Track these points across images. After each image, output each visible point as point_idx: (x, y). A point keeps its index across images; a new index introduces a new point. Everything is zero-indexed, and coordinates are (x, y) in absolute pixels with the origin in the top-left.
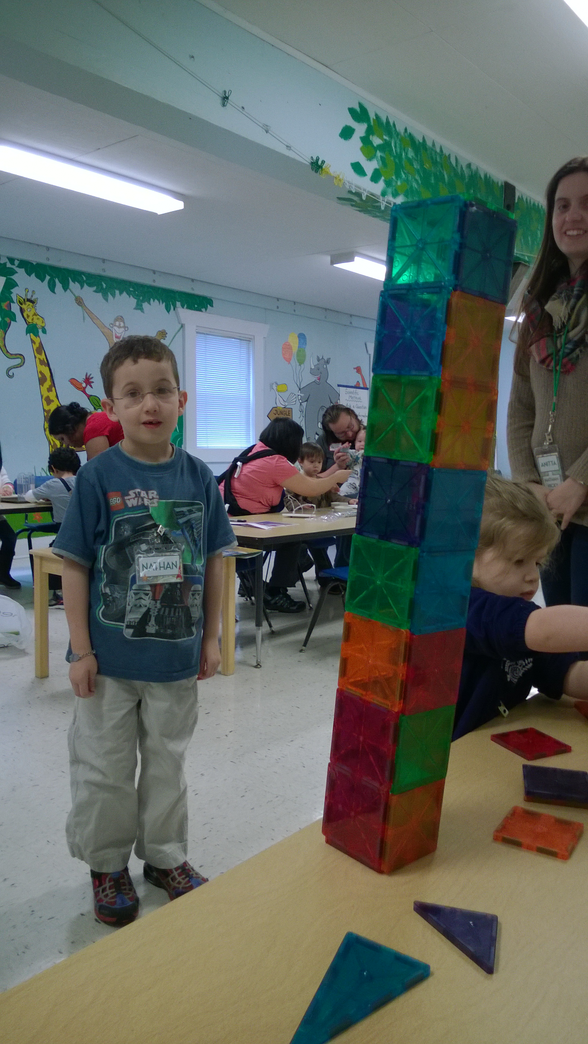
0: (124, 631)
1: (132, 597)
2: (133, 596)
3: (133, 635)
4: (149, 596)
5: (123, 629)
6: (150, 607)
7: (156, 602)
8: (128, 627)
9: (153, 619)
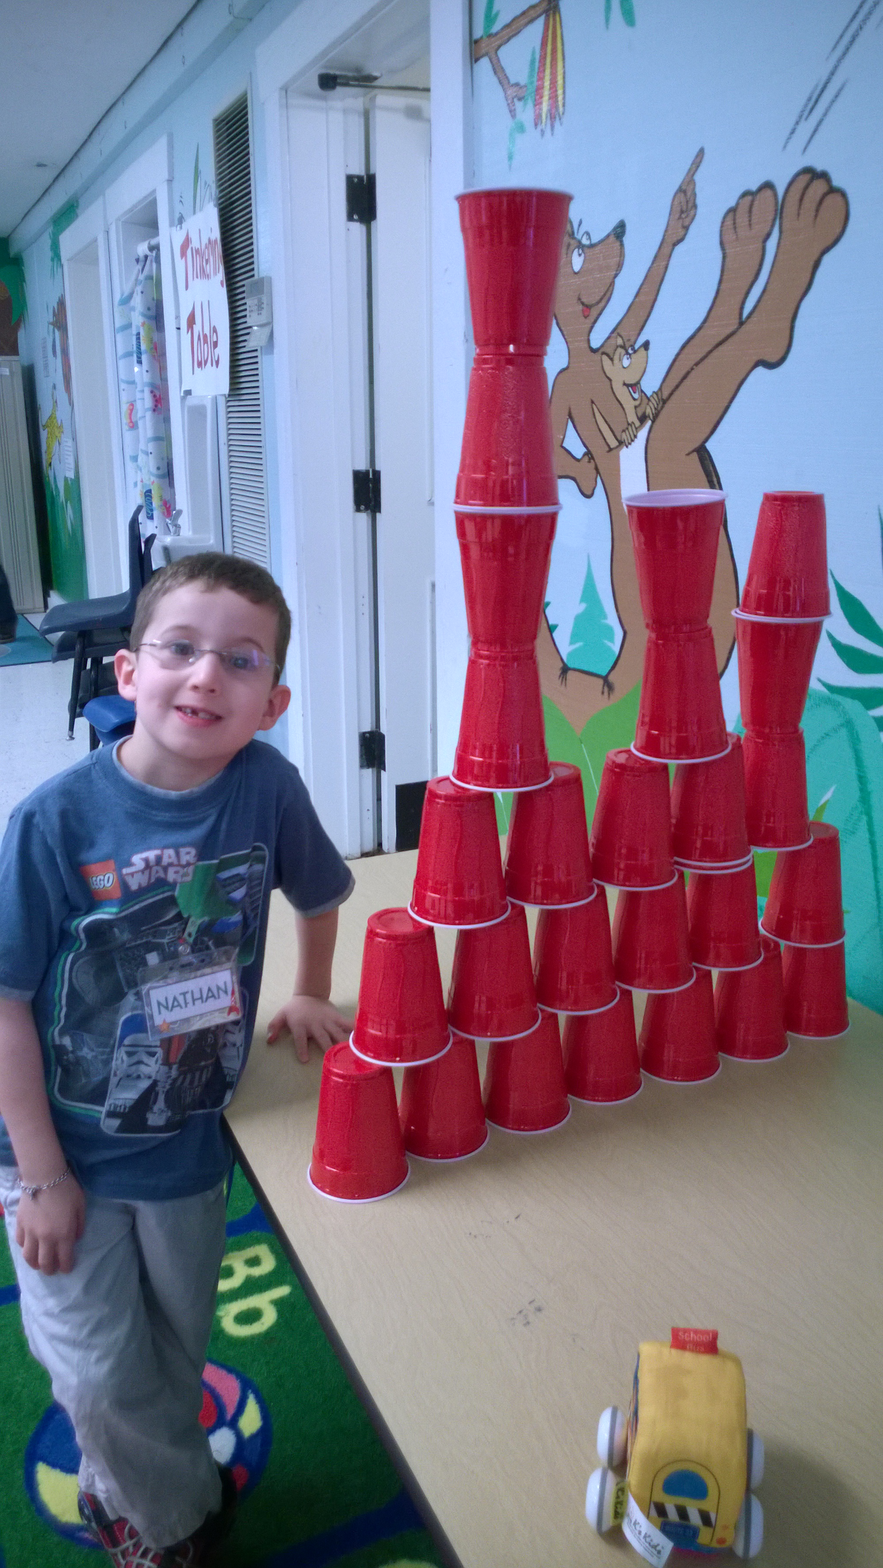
0: (102, 1123)
1: (122, 1061)
2: (125, 1057)
3: (120, 1129)
4: (156, 1057)
5: (100, 1119)
6: (158, 1079)
7: (170, 1068)
8: (111, 1114)
9: (161, 1098)
